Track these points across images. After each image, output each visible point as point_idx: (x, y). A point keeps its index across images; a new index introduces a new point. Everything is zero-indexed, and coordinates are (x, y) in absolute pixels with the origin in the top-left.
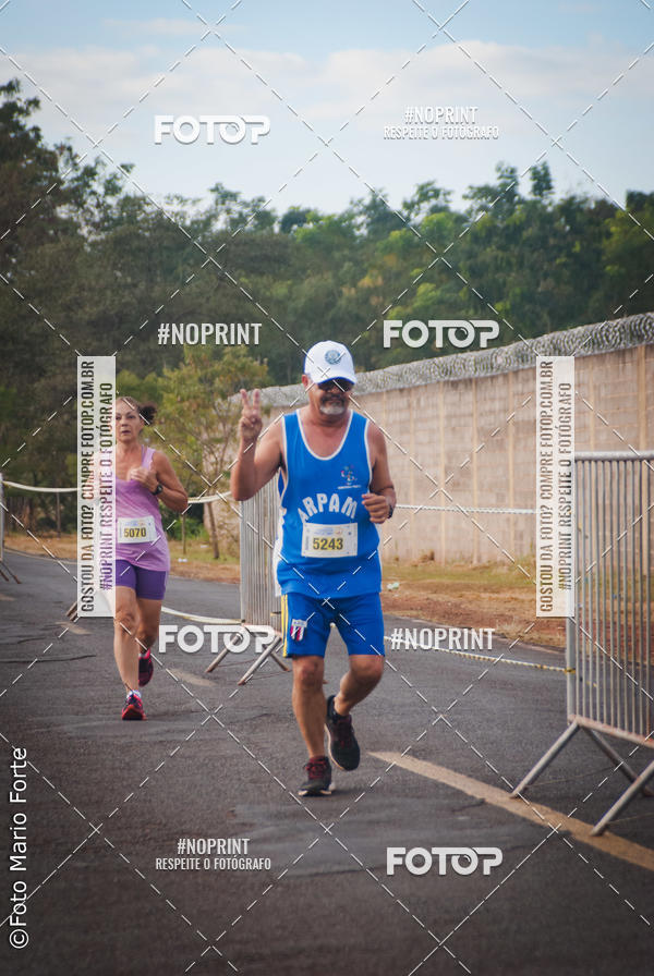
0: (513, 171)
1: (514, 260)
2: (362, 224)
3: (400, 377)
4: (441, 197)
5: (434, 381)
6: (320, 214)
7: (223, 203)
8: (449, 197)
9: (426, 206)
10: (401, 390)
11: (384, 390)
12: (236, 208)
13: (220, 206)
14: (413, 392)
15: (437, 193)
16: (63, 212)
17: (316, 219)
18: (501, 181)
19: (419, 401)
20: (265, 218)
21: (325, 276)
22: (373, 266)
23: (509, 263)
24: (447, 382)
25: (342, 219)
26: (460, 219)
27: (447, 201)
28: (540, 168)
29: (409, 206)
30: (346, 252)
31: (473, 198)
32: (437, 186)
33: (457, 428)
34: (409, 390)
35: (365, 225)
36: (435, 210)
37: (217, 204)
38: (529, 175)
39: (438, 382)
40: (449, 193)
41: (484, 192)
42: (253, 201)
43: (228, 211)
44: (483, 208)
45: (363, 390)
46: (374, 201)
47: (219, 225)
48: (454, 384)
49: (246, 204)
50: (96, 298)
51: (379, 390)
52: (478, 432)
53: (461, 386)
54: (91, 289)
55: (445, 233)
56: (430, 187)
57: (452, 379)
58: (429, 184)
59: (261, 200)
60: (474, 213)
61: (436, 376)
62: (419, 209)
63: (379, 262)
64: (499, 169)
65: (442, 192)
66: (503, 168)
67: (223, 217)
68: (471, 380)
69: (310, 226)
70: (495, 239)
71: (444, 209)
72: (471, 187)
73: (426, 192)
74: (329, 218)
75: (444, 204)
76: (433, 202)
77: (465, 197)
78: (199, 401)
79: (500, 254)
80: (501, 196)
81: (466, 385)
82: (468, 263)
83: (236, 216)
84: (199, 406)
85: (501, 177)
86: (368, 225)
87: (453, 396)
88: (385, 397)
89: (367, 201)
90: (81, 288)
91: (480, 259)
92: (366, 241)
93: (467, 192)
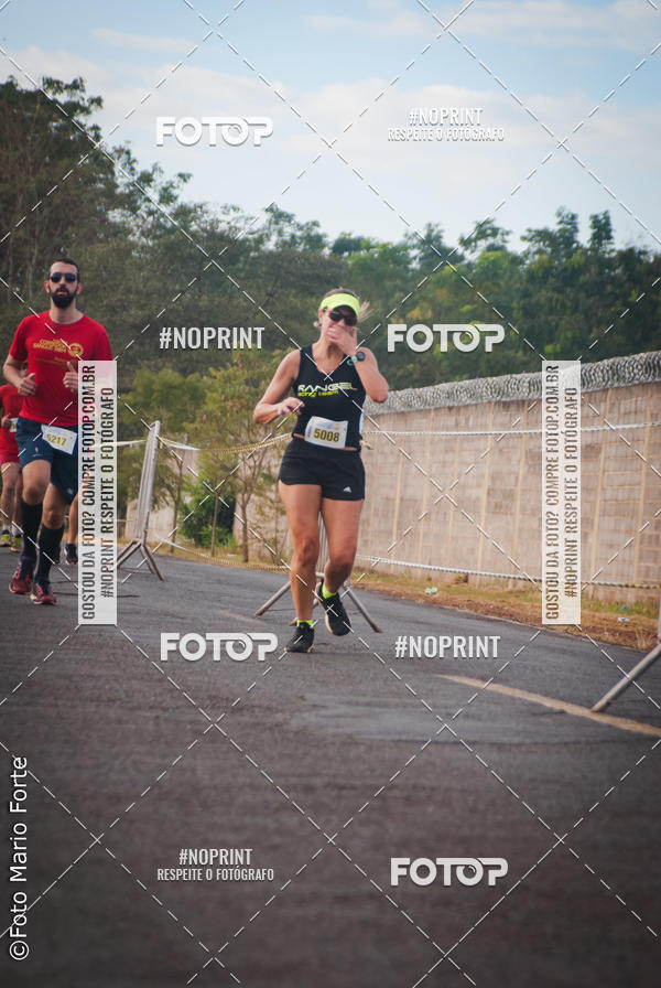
0: (574, 217)
1: (569, 304)
2: (415, 258)
3: (449, 395)
4: (499, 236)
5: (485, 401)
6: (373, 243)
7: (277, 223)
8: (506, 238)
9: (482, 244)
10: (450, 408)
11: (432, 408)
12: (288, 230)
13: (273, 226)
14: (462, 410)
15: (495, 232)
16: (115, 216)
17: (369, 247)
18: (561, 226)
19: (467, 420)
20: (316, 242)
21: (375, 304)
22: (425, 299)
23: (563, 305)
24: (497, 403)
25: (396, 250)
26: (516, 260)
27: (505, 241)
28: (601, 217)
29: (466, 243)
30: (398, 282)
31: (531, 240)
32: (496, 224)
33: (506, 450)
34: (459, 408)
35: (417, 260)
36: (491, 248)
37: (270, 224)
38: (590, 223)
39: (489, 402)
40: (507, 233)
41: (543, 235)
42: (307, 224)
43: (280, 233)
44: (540, 252)
45: (411, 406)
46: (429, 236)
47: (270, 245)
48: (506, 405)
49: (300, 228)
50: (143, 302)
51: (427, 407)
52: (526, 453)
53: (513, 408)
54: (138, 292)
55: (500, 272)
56: (488, 226)
57: (504, 399)
58: (487, 222)
59: (315, 224)
60: (530, 256)
61: (488, 396)
62: (476, 246)
63: (430, 296)
64: (559, 215)
65: (500, 231)
66: (565, 213)
67: (274, 238)
68: (523, 402)
69: (363, 253)
70: (551, 280)
71: (502, 248)
72: (529, 230)
73: (484, 230)
74: (384, 246)
75: (501, 243)
76: (491, 240)
77: (524, 238)
78: (243, 401)
79: (556, 296)
80: (559, 241)
81: (518, 407)
82: (522, 302)
83: (287, 238)
84: (242, 406)
85: (561, 222)
86: (421, 259)
87: (503, 417)
88: (433, 414)
89: (423, 235)
90: (128, 290)
91: (534, 300)
92: (418, 275)
93: (526, 234)
